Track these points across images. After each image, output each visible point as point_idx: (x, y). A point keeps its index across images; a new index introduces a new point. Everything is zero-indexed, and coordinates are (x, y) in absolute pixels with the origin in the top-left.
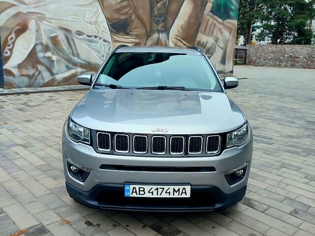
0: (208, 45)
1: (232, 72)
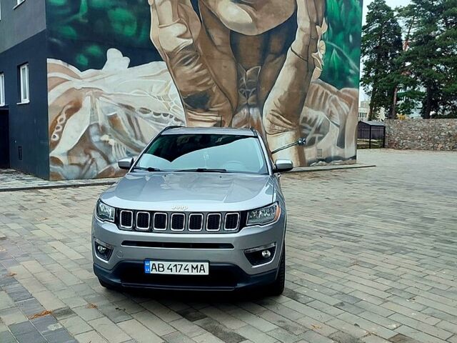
0: (318, 121)
1: (354, 157)
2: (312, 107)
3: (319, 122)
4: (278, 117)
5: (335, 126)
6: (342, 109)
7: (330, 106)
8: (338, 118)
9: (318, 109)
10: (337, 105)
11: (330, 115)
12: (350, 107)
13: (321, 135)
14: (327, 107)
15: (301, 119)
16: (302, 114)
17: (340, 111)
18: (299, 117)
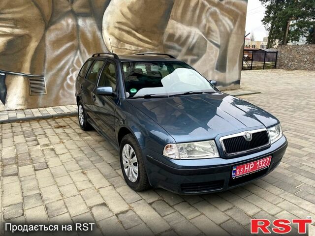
2: (182, 20)
3: (192, 40)
4: (129, 33)
5: (214, 46)
6: (224, 25)
7: (208, 21)
8: (218, 36)
9: (190, 24)
10: (217, 21)
11: (208, 32)
12: (234, 24)
13: (195, 57)
14: (204, 21)
15: (165, 37)
16: (167, 30)
17: (222, 28)
18: (163, 33)
